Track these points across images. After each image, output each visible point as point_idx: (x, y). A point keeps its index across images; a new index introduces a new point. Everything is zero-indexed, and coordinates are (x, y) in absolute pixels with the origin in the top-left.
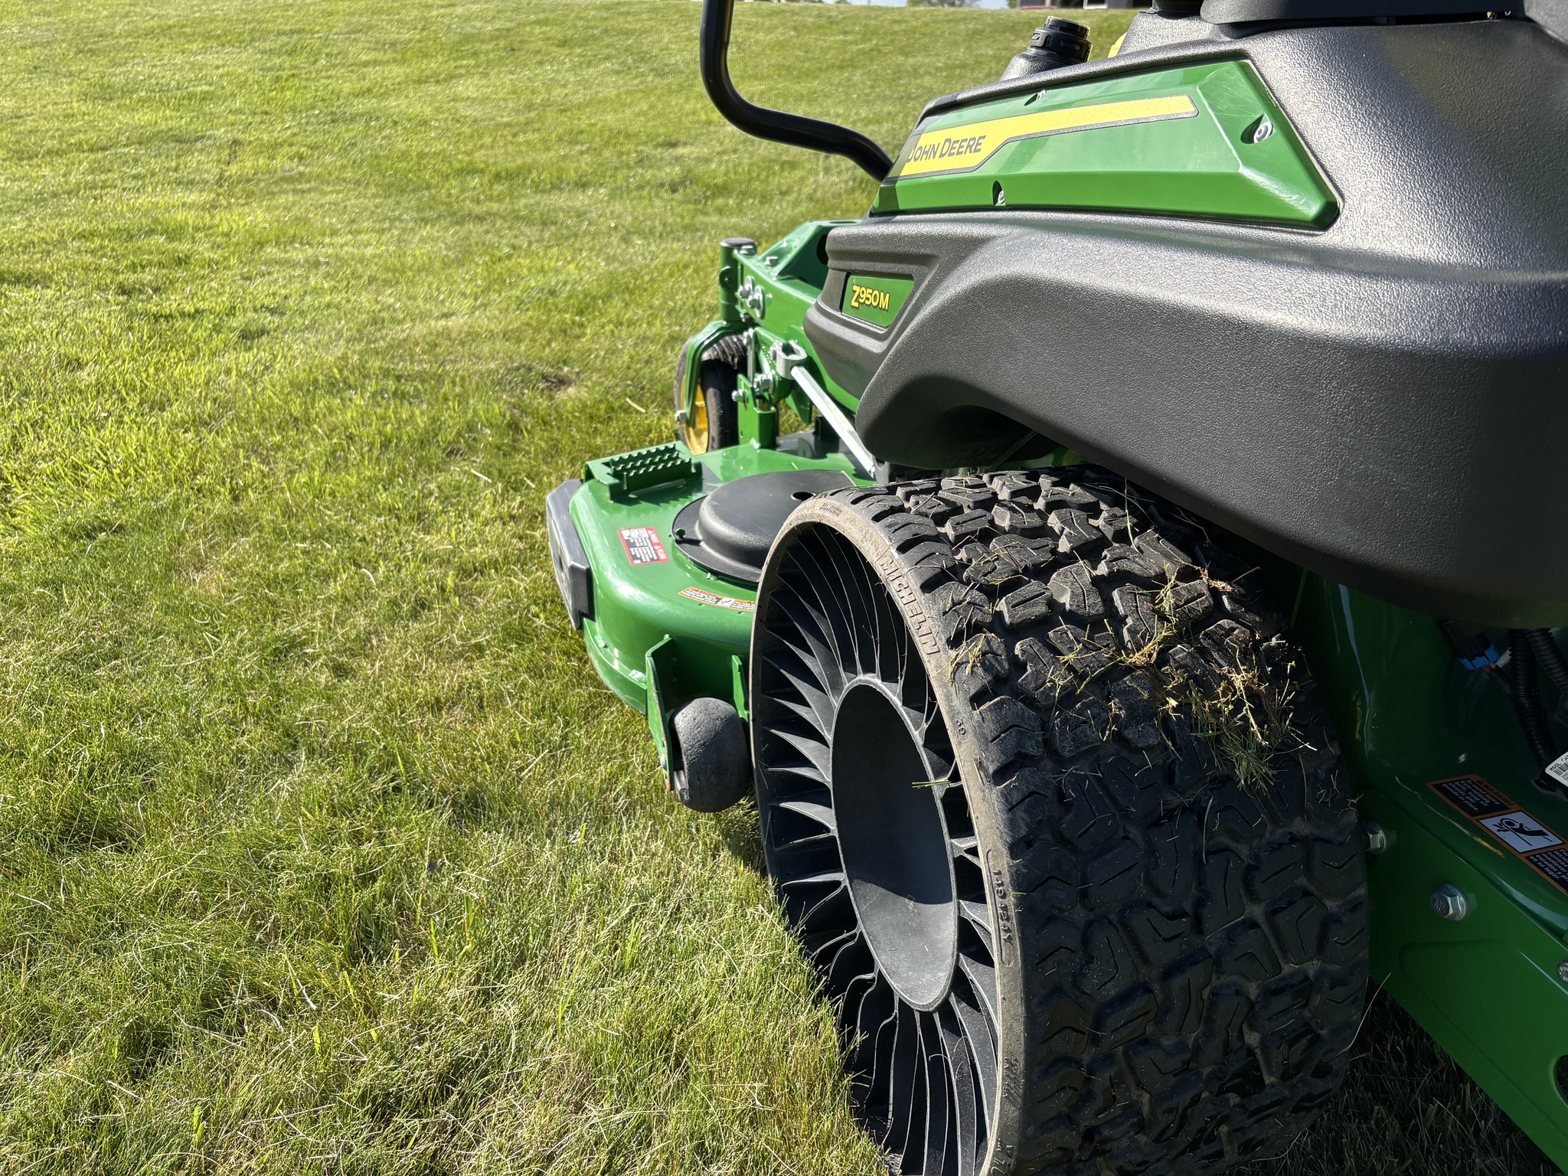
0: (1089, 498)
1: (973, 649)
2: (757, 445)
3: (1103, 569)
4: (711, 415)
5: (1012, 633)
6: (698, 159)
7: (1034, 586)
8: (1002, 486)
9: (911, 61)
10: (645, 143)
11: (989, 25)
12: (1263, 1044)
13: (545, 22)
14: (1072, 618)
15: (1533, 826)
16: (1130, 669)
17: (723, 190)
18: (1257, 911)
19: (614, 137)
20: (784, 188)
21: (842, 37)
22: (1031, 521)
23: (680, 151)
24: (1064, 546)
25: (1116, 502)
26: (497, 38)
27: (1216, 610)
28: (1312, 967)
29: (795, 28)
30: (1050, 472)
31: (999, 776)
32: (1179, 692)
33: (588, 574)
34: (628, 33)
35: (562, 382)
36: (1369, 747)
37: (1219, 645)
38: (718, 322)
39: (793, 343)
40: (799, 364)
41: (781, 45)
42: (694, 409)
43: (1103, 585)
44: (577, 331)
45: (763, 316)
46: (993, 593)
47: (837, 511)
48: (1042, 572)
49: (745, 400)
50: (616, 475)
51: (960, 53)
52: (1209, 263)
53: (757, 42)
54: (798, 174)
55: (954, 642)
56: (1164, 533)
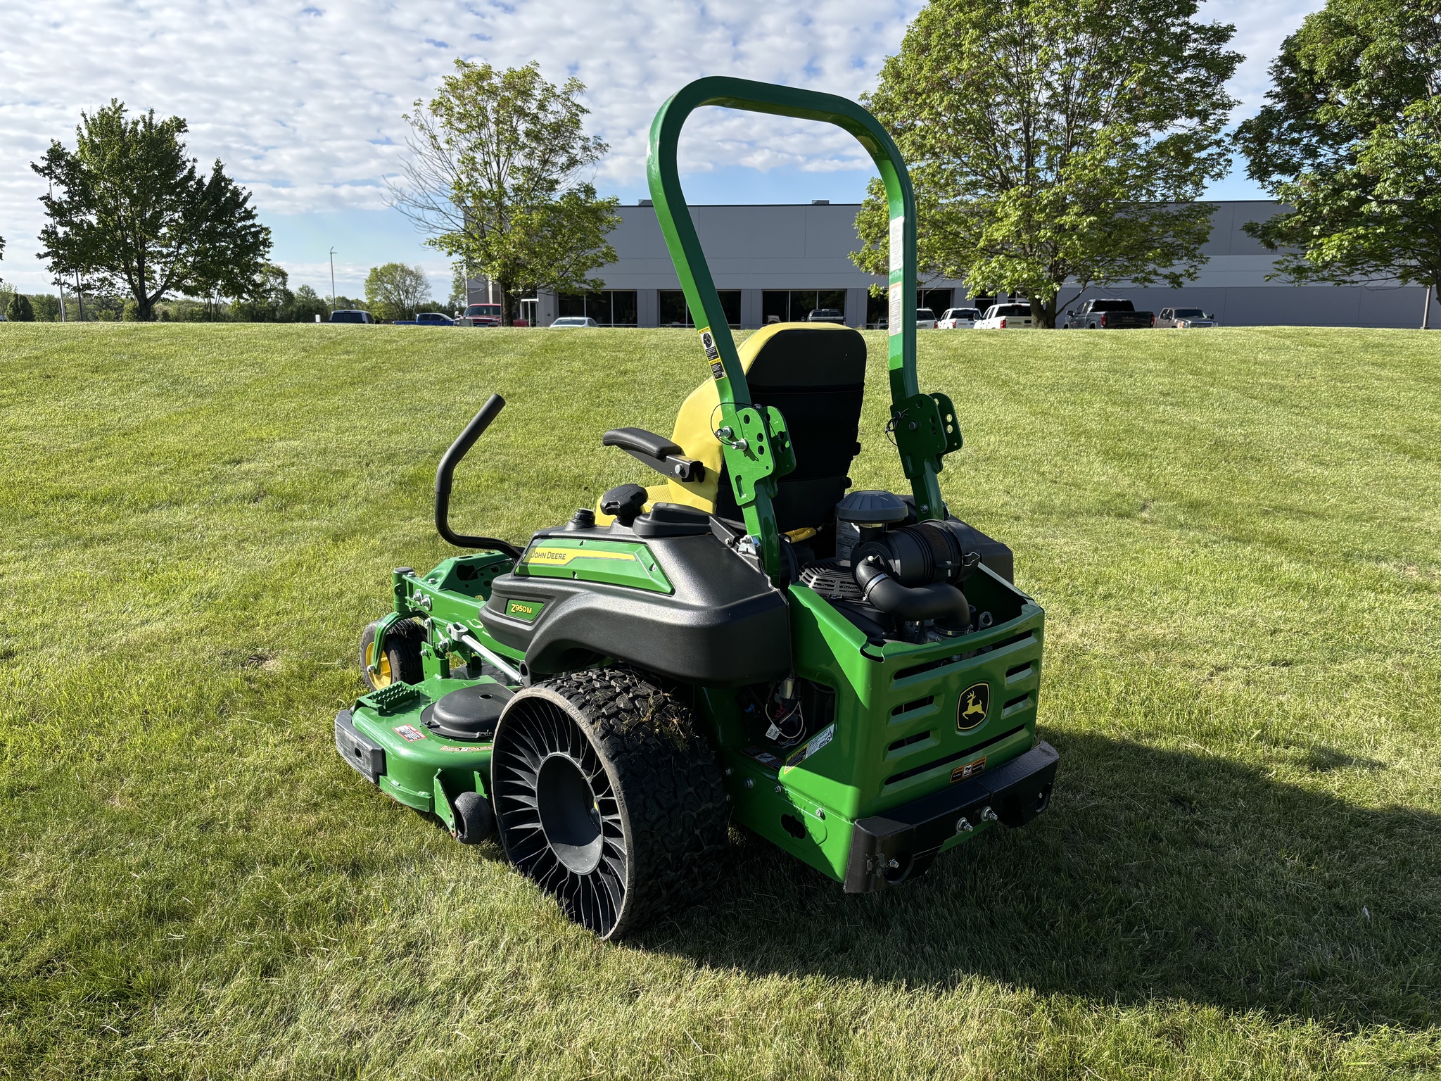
0: (622, 674)
1: (598, 724)
2: (439, 677)
3: (631, 695)
4: (393, 665)
5: (608, 718)
6: (265, 473)
7: (612, 703)
8: (593, 675)
9: (408, 376)
10: (214, 462)
11: (462, 344)
12: (701, 833)
13: (71, 350)
14: (625, 710)
15: (768, 755)
16: (644, 723)
17: (294, 498)
18: (691, 789)
19: (182, 458)
20: (344, 493)
21: (346, 356)
22: (605, 684)
23: (245, 466)
24: (618, 690)
25: (630, 674)
26: (29, 367)
27: (666, 702)
28: (710, 805)
29: (304, 349)
30: (607, 668)
31: (612, 759)
32: (659, 726)
33: (383, 753)
34: (156, 358)
35: (262, 659)
36: (721, 741)
37: (668, 712)
38: (395, 613)
39: (458, 623)
40: (465, 634)
41: (297, 365)
42: (380, 663)
43: (632, 700)
44: (252, 622)
45: (431, 610)
46: (600, 707)
47: (540, 691)
48: (613, 699)
49: (428, 655)
50: (378, 702)
51: (445, 369)
52: (646, 605)
53: (275, 363)
54: (350, 481)
55: (592, 723)
56: (648, 681)
